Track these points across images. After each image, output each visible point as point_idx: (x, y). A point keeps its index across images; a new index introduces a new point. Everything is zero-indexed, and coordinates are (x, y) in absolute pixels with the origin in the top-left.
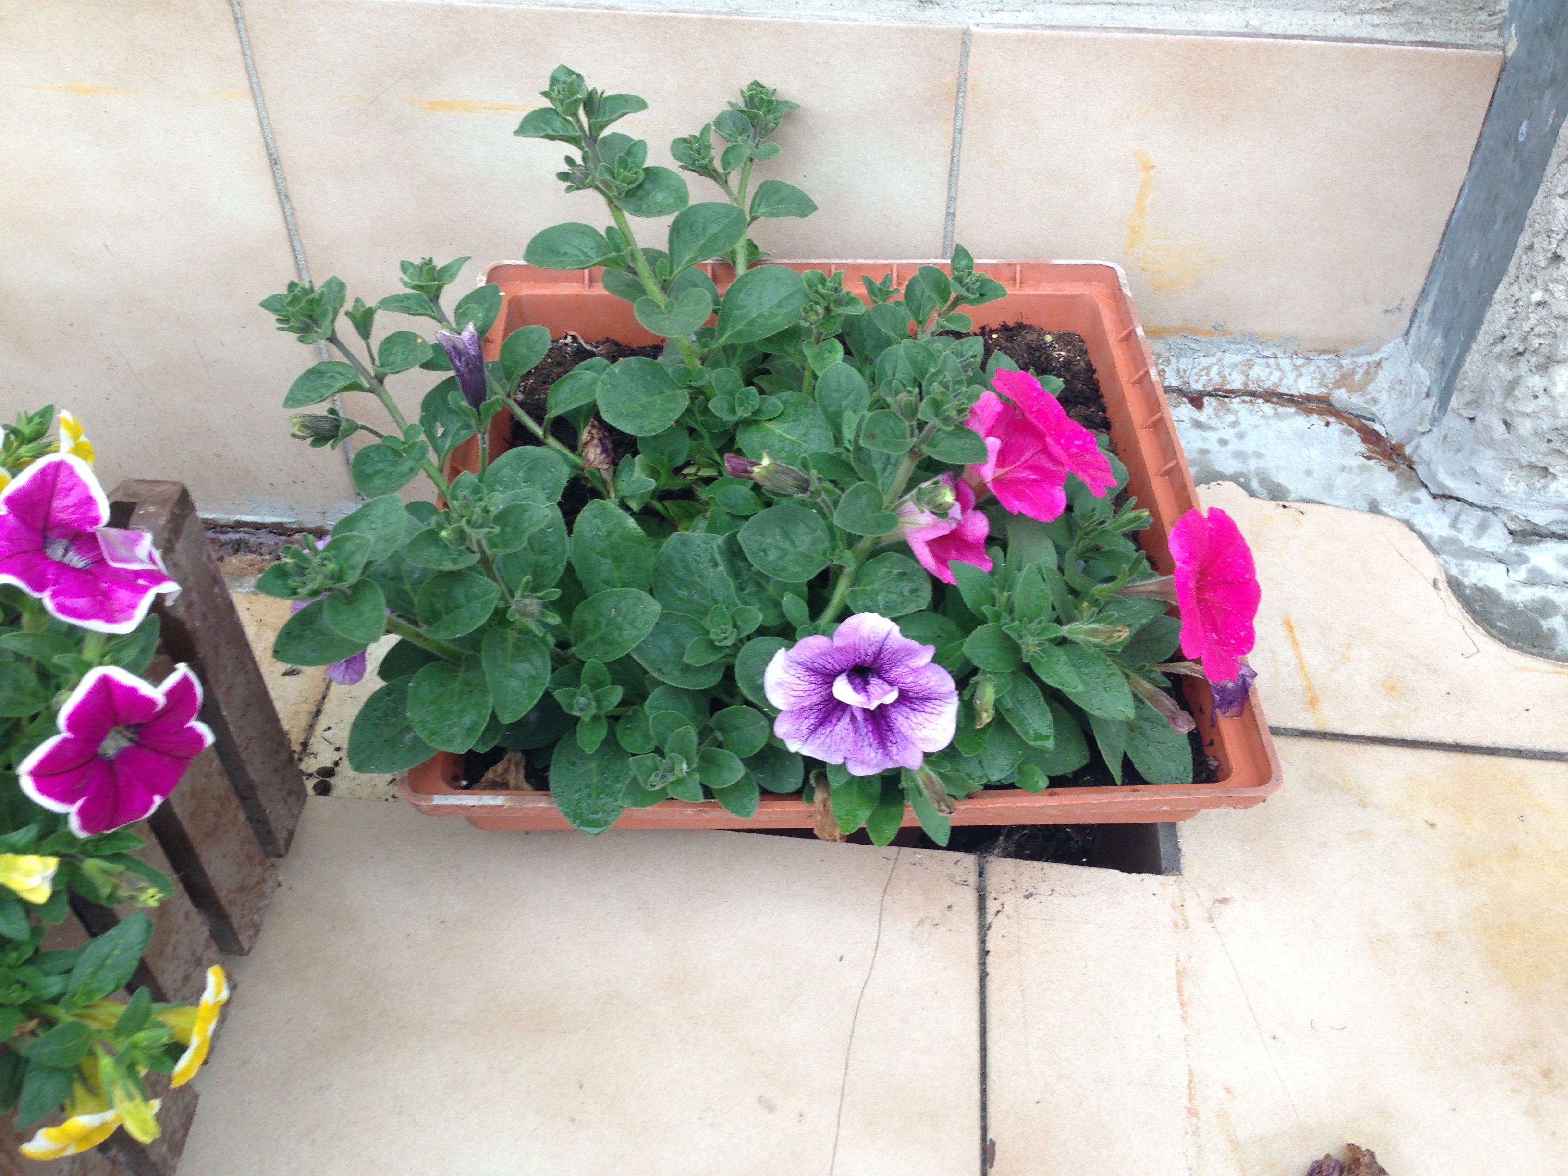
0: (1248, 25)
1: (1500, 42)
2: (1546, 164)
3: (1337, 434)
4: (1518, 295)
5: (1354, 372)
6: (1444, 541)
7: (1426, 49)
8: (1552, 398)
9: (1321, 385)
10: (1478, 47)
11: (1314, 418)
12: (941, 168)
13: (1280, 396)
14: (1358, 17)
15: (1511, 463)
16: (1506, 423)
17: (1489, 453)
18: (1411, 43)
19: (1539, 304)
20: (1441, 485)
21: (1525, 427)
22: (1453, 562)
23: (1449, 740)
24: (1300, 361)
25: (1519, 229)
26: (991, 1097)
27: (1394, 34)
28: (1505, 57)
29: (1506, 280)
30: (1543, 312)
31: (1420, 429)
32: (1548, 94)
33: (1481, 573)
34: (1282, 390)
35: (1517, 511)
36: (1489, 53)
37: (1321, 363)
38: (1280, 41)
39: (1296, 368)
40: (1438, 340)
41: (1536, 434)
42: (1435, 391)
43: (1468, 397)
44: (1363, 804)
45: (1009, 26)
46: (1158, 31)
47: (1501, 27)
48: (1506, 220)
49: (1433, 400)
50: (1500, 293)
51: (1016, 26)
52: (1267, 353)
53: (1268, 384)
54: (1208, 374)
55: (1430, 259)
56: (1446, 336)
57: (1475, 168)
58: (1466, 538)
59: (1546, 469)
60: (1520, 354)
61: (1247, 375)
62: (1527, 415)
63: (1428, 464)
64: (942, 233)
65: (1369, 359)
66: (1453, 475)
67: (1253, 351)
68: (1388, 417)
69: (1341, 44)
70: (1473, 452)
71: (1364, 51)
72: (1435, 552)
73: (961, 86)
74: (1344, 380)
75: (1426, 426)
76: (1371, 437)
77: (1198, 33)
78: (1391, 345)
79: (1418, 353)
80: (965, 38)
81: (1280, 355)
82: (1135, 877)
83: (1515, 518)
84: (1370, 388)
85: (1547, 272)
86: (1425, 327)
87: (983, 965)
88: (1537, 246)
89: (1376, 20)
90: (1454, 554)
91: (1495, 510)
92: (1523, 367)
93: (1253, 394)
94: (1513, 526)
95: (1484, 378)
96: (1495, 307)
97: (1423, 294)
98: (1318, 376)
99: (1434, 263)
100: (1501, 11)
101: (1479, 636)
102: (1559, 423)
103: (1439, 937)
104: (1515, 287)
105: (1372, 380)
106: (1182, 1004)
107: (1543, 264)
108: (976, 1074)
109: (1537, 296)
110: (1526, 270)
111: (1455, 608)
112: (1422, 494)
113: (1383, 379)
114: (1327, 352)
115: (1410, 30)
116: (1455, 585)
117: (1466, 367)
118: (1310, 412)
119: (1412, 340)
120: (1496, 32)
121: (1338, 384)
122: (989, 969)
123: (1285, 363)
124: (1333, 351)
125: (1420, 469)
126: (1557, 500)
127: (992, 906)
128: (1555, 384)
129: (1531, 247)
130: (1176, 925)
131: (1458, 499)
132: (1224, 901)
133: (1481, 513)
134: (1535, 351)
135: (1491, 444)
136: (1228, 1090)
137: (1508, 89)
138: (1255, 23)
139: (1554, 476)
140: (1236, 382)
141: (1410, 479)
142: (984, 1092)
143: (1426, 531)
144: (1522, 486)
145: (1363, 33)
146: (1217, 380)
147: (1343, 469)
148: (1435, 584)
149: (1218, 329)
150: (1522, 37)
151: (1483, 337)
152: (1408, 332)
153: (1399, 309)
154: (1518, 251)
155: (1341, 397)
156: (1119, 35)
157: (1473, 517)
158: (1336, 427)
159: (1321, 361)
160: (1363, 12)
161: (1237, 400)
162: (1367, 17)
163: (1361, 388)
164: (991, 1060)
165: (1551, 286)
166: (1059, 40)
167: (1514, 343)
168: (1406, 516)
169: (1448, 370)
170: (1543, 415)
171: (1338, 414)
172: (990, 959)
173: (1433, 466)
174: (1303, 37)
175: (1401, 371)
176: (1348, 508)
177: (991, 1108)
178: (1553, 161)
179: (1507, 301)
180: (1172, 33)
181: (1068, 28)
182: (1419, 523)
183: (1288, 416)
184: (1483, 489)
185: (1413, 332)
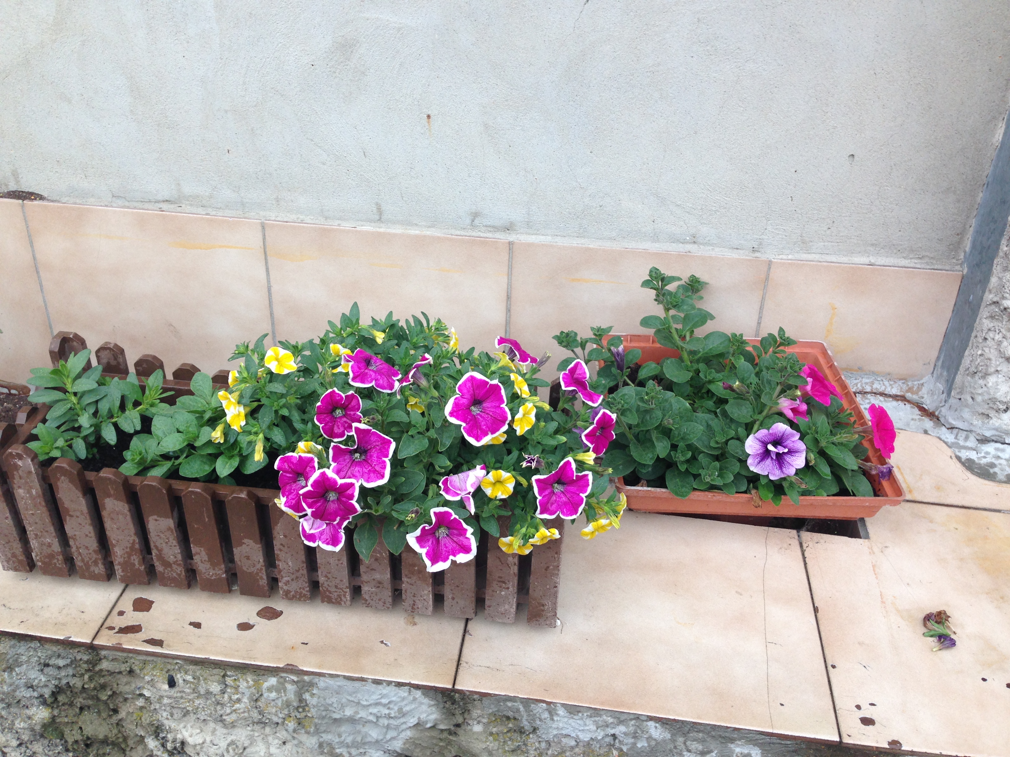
0: (870, 262)
1: (961, 269)
2: (980, 308)
3: (909, 408)
4: (973, 353)
5: (913, 387)
6: (953, 443)
7: (934, 271)
8: (988, 388)
9: (901, 391)
10: (953, 271)
11: (900, 402)
12: (757, 306)
13: (886, 395)
14: (909, 260)
15: (975, 413)
16: (972, 398)
17: (967, 410)
18: (929, 269)
19: (980, 355)
20: (950, 424)
21: (979, 399)
22: (957, 450)
23: (960, 504)
24: (892, 383)
25: (972, 331)
26: (814, 595)
27: (923, 266)
28: (963, 275)
29: (968, 348)
30: (982, 358)
31: (941, 405)
32: (979, 287)
33: (967, 454)
34: (886, 392)
35: (979, 431)
36: (957, 273)
37: (900, 384)
38: (882, 267)
39: (891, 385)
40: (945, 373)
41: (983, 401)
42: (945, 391)
43: (958, 390)
44: (931, 522)
45: (785, 260)
46: (839, 263)
47: (961, 264)
48: (967, 328)
49: (945, 394)
50: (967, 353)
51: (788, 260)
52: (879, 379)
53: (881, 390)
54: (857, 386)
55: (940, 345)
56: (948, 371)
57: (955, 312)
58: (962, 443)
59: (988, 415)
60: (976, 373)
61: (872, 387)
62: (980, 394)
63: (945, 417)
64: (755, 330)
65: (919, 382)
66: (954, 419)
67: (874, 378)
68: (928, 402)
69: (904, 269)
70: (961, 410)
71: (913, 271)
72: (950, 447)
73: (767, 279)
74: (910, 390)
75: (943, 404)
76: (922, 409)
77: (853, 264)
78: (927, 377)
79: (938, 379)
80: (770, 263)
81: (884, 380)
82: (853, 539)
83: (979, 434)
84: (920, 393)
85: (982, 344)
86: (939, 370)
87: (805, 561)
88: (978, 335)
89: (916, 261)
90: (957, 448)
91: (971, 431)
92: (977, 377)
93: (875, 393)
94: (979, 438)
95: (963, 383)
96: (965, 358)
97: (938, 358)
98: (899, 388)
99: (941, 346)
100: (961, 259)
101: (969, 474)
102: (991, 397)
103: (962, 560)
104: (972, 350)
105: (921, 390)
106: (875, 574)
107: (981, 341)
108: (808, 589)
109: (980, 352)
110: (975, 344)
111: (959, 465)
112: (944, 429)
113: (924, 390)
114: (902, 379)
115: (928, 265)
116: (959, 458)
117: (956, 380)
118: (898, 400)
119: (934, 376)
120: (959, 266)
121: (907, 391)
122: (807, 562)
123: (886, 383)
124: (904, 379)
125: (942, 420)
126: (993, 427)
127: (805, 545)
128: (988, 383)
129: (976, 337)
130: (870, 553)
131: (957, 428)
132: (886, 547)
133: (965, 433)
134: (980, 371)
135: (967, 406)
136: (894, 597)
137: (965, 284)
138: (873, 261)
139: (991, 418)
140: (868, 389)
141: (938, 423)
142: (811, 594)
143: (946, 440)
144: (980, 421)
145: (912, 265)
146: (860, 388)
147: (913, 419)
148: (951, 457)
149: (860, 369)
150: (969, 267)
151: (962, 369)
152: (933, 373)
153: (929, 363)
154: (972, 338)
155: (909, 395)
156: (825, 264)
157: (964, 434)
158: (908, 406)
159: (900, 383)
160: (911, 259)
161: (869, 395)
162: (913, 260)
163: (917, 393)
164: (812, 586)
165: (984, 349)
166: (803, 264)
167: (973, 369)
168: (938, 435)
169: (950, 383)
170: (985, 394)
171: (909, 401)
172: (807, 559)
173: (947, 417)
174: (890, 266)
175: (932, 387)
176: (916, 432)
177: (814, 598)
178: (982, 307)
179: (969, 355)
180: (843, 263)
181: (806, 261)
182: (943, 437)
183: (889, 401)
184: (966, 423)
185: (935, 372)
